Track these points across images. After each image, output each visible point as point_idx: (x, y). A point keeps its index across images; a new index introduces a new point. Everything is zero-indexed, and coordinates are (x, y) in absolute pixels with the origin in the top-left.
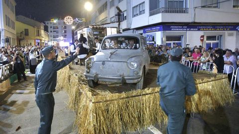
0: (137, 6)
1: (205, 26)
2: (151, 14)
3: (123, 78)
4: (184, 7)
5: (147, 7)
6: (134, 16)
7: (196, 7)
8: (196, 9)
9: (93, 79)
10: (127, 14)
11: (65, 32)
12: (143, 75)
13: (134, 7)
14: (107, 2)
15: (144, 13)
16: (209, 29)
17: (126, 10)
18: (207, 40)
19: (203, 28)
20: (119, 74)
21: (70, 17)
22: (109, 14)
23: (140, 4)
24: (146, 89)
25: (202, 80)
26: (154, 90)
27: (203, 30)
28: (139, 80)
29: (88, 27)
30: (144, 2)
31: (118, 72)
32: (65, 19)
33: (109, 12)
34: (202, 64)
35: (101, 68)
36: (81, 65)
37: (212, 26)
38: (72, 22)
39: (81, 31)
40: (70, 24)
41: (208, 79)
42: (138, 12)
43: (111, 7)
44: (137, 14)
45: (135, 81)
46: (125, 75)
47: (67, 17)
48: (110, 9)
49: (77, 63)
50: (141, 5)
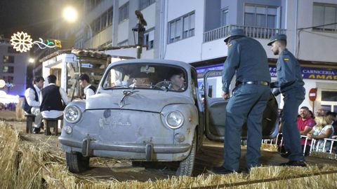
0: (178, 19)
1: (319, 69)
2: (208, 38)
3: (150, 147)
4: (278, 27)
5: (199, 23)
6: (171, 41)
7: (302, 29)
8: (302, 34)
9: (80, 150)
10: (156, 36)
11: (11, 70)
12: (194, 144)
13: (172, 22)
14: (112, 8)
15: (193, 35)
16: (326, 75)
17: (153, 28)
18: (323, 99)
19: (316, 75)
20: (140, 139)
21: (25, 35)
22: (115, 35)
23: (185, 17)
24: (200, 177)
25: (321, 168)
26: (216, 179)
27: (316, 78)
28: (186, 154)
29: (69, 52)
30: (193, 13)
31: (140, 134)
32: (14, 38)
33: (116, 30)
34: (314, 141)
35: (101, 125)
36: (49, 133)
37: (334, 70)
38: (30, 46)
39: (51, 61)
40: (25, 50)
41: (331, 167)
42: (179, 34)
43: (121, 20)
44: (178, 38)
45: (177, 157)
46: (154, 142)
47: (19, 34)
48: (119, 23)
49: (37, 131)
50: (186, 19)
